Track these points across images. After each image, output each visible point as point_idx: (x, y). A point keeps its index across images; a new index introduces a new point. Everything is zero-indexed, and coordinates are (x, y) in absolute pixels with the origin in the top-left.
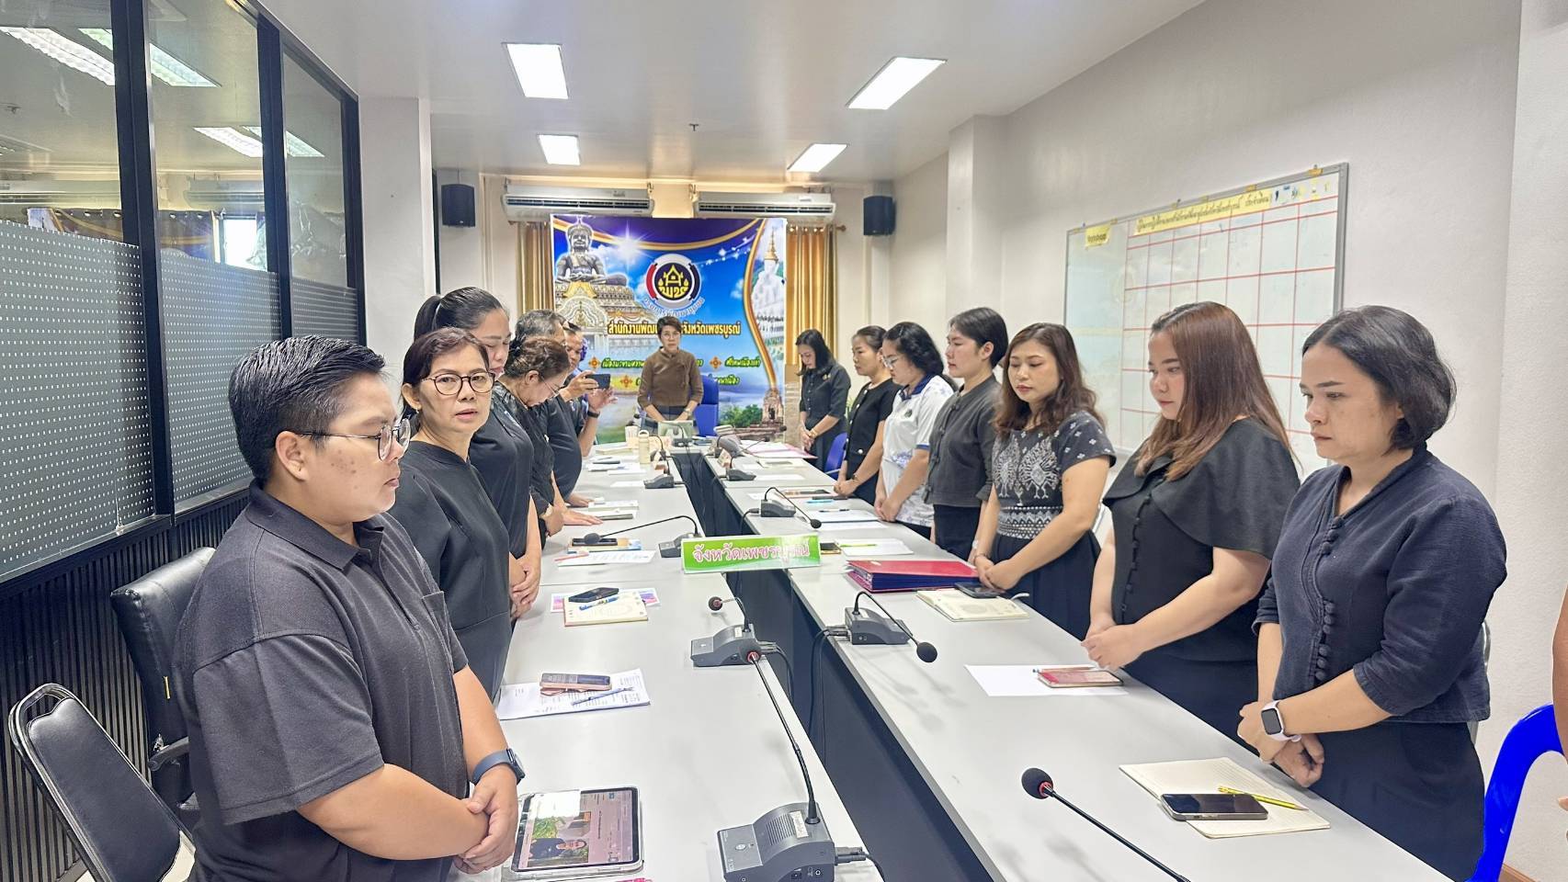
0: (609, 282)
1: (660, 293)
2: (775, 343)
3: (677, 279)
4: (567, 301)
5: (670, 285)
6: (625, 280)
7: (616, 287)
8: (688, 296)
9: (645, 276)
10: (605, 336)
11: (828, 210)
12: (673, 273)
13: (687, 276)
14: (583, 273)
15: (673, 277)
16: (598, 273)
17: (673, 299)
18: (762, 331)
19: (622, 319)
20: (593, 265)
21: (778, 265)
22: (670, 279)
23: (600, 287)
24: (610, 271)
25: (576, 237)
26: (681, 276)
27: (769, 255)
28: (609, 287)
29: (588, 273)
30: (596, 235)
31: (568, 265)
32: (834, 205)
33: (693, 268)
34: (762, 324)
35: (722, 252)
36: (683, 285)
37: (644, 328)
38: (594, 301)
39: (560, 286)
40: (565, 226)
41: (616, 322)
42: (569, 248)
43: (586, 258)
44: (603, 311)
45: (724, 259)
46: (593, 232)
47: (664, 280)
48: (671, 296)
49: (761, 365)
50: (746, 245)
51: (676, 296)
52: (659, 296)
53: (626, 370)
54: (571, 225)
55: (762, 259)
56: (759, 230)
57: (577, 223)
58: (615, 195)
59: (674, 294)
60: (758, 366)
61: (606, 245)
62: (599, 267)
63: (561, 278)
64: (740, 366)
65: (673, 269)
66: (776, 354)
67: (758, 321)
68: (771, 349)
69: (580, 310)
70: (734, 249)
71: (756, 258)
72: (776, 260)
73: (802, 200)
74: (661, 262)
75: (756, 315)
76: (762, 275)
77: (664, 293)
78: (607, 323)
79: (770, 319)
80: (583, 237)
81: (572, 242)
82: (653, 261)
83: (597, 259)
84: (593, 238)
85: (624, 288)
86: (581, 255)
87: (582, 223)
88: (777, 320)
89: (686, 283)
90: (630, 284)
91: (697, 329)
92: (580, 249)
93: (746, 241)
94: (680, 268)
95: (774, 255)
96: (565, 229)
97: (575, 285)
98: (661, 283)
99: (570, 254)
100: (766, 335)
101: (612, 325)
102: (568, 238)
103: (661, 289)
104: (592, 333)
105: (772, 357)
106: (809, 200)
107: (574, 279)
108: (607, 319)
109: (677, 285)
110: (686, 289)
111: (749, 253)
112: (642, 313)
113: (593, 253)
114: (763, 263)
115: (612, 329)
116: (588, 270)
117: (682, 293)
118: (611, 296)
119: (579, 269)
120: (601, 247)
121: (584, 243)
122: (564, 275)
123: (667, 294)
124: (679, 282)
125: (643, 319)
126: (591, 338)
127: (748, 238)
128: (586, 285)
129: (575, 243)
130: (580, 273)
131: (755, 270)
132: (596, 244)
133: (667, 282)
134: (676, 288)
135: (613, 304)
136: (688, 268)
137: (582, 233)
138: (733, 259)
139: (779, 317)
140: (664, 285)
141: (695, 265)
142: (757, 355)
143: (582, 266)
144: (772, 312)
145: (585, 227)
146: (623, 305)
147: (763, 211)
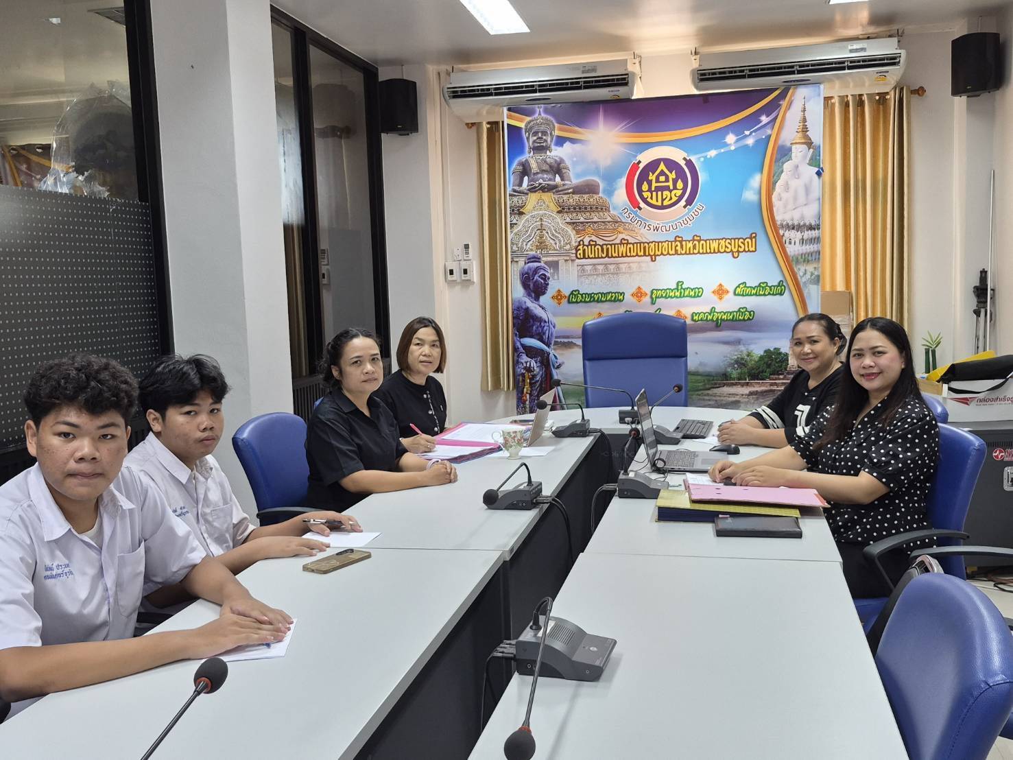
0: (578, 190)
1: (645, 200)
2: (807, 261)
3: (667, 180)
4: (525, 218)
5: (658, 189)
6: (599, 186)
7: (586, 196)
8: (683, 203)
9: (624, 180)
10: (573, 260)
11: (892, 61)
12: (662, 173)
13: (681, 175)
14: (543, 179)
15: (662, 178)
16: (562, 179)
17: (663, 207)
18: (787, 245)
19: (594, 238)
20: (557, 169)
21: (811, 150)
22: (657, 181)
23: (565, 197)
24: (578, 176)
25: (535, 133)
26: (672, 176)
27: (798, 137)
28: (576, 197)
29: (550, 180)
30: (560, 129)
31: (525, 170)
32: (903, 52)
33: (689, 163)
34: (788, 234)
35: (731, 138)
36: (675, 188)
37: (622, 249)
38: (558, 218)
39: (515, 199)
40: (521, 121)
41: (586, 243)
42: (527, 149)
43: (548, 160)
44: (569, 229)
45: (733, 148)
46: (556, 125)
47: (650, 183)
48: (659, 203)
49: (787, 293)
50: (765, 125)
51: (666, 203)
52: (642, 205)
53: (600, 305)
54: (528, 119)
55: (788, 144)
56: (784, 103)
57: (537, 115)
58: (583, 72)
59: (663, 200)
60: (781, 294)
61: (573, 141)
62: (564, 171)
63: (517, 188)
64: (756, 295)
65: (662, 167)
66: (808, 276)
67: (781, 232)
68: (800, 270)
69: (541, 229)
70: (747, 133)
71: (780, 142)
72: (809, 144)
73: (851, 51)
74: (645, 158)
75: (779, 223)
76: (787, 166)
77: (649, 200)
78: (574, 244)
79: (798, 228)
80: (544, 133)
81: (529, 141)
82: (636, 156)
83: (562, 161)
84: (557, 133)
85: (595, 196)
86: (540, 157)
87: (543, 115)
88: (811, 228)
89: (680, 185)
90: (604, 191)
91: (694, 247)
92: (540, 149)
93: (764, 119)
94: (671, 164)
95: (807, 137)
96: (522, 125)
97: (533, 198)
98: (645, 187)
99: (528, 156)
100: (792, 250)
101: (581, 247)
102: (525, 136)
103: (646, 195)
104: (555, 259)
105: (802, 280)
106: (863, 49)
107: (533, 190)
108: (574, 238)
109: (667, 188)
110: (679, 193)
111: (770, 136)
112: (621, 229)
113: (556, 153)
114: (790, 150)
115: (581, 252)
116: (550, 176)
117: (675, 199)
118: (579, 208)
119: (540, 175)
120: (567, 145)
121: (546, 141)
122: (520, 184)
123: (654, 202)
124: (670, 184)
125: (621, 236)
126: (554, 265)
127: (768, 116)
128: (547, 197)
129: (534, 142)
130: (541, 181)
131: (777, 160)
132: (561, 141)
133: (654, 185)
134: (666, 193)
135: (582, 220)
136: (682, 163)
137: (542, 128)
138: (747, 146)
139: (813, 223)
140: (650, 190)
141: (693, 159)
142: (781, 278)
143: (543, 171)
144: (802, 217)
145: (547, 119)
146: (596, 219)
147: (793, 73)
